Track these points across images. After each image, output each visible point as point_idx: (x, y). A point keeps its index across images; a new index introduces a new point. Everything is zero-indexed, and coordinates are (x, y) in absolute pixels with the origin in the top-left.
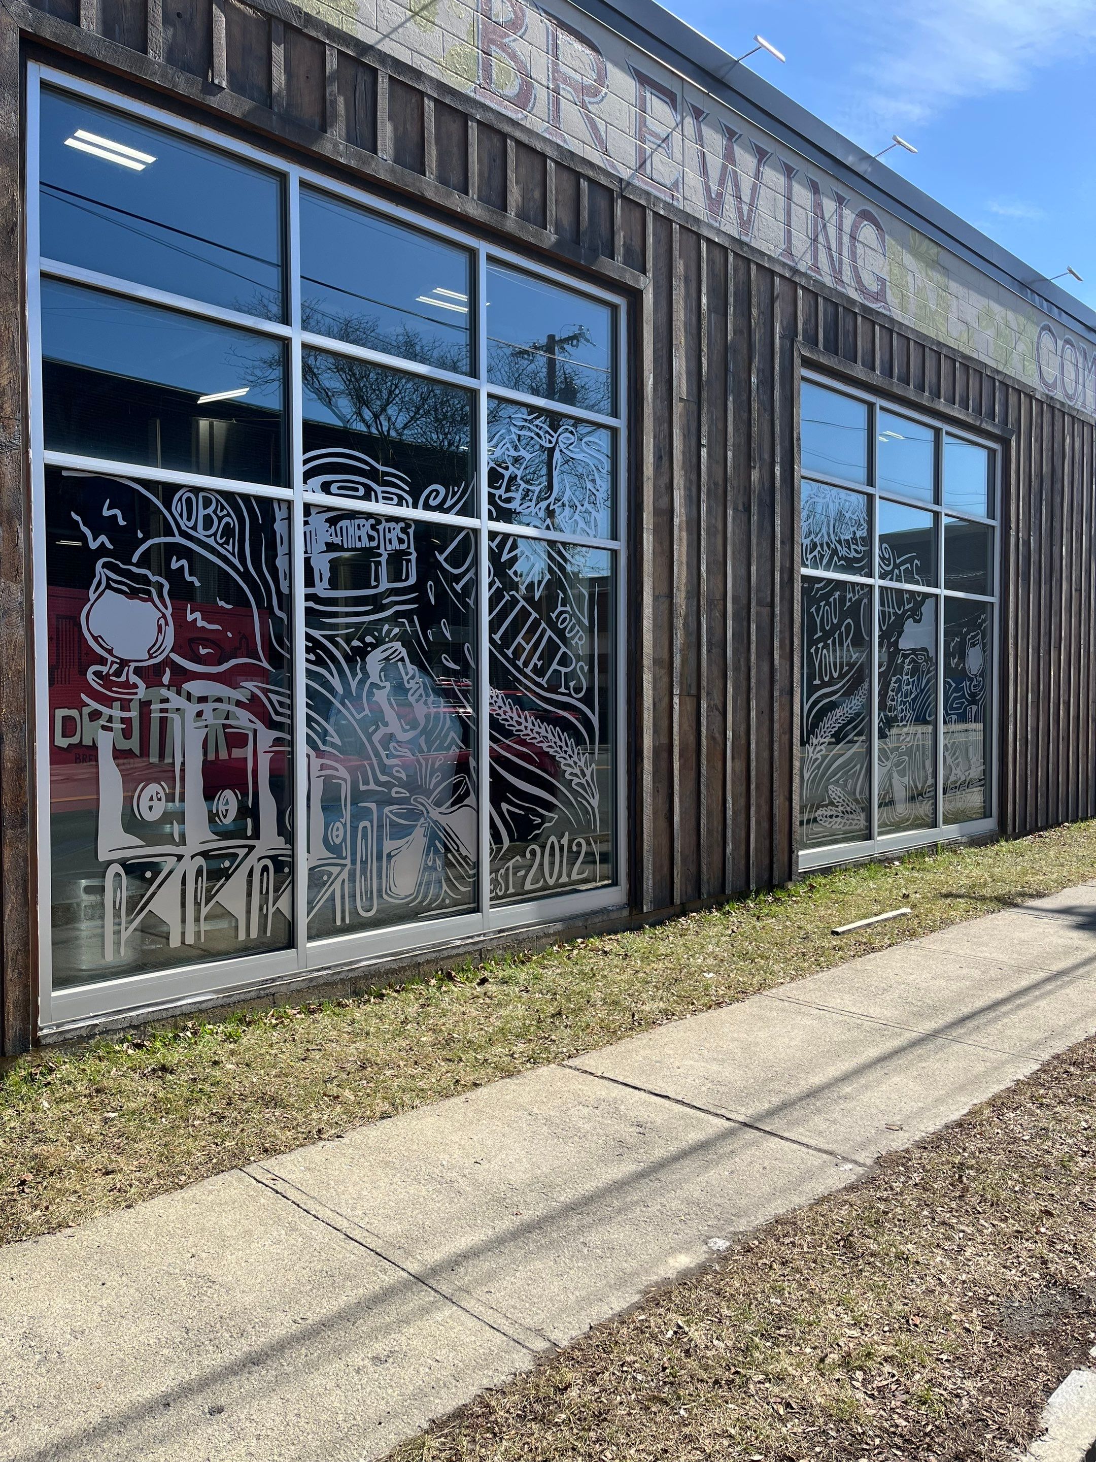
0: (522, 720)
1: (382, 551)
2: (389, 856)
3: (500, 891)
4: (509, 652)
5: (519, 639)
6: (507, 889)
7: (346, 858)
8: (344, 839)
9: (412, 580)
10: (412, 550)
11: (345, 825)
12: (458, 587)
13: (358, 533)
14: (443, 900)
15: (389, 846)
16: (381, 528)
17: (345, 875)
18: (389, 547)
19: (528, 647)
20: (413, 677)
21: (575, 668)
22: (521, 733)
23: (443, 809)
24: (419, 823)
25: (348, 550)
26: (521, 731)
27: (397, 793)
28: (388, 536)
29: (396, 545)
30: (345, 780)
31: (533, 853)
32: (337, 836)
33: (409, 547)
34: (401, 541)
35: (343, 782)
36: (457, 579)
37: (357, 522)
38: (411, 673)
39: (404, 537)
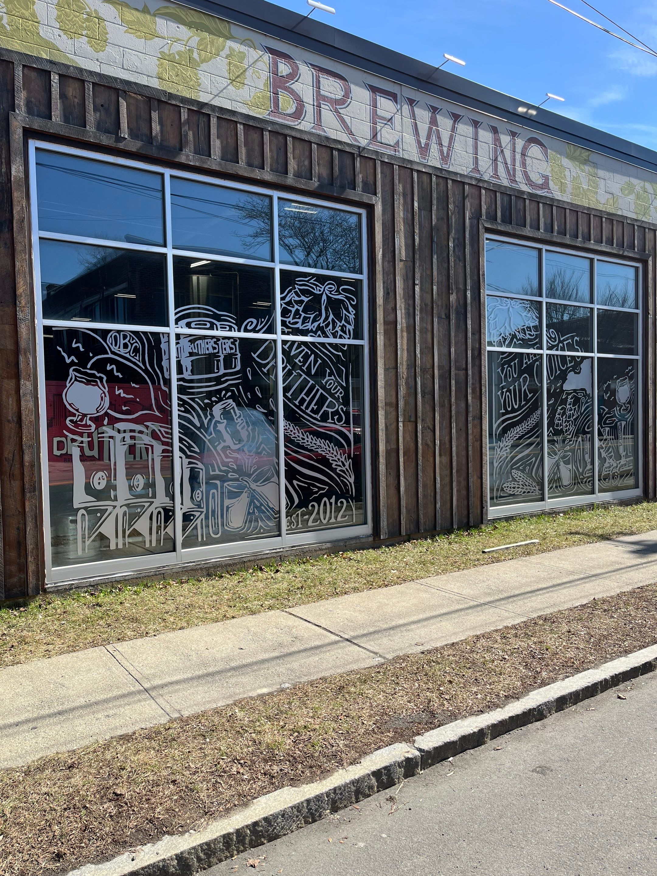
0: (305, 437)
1: (220, 354)
2: (228, 508)
3: (293, 525)
4: (297, 403)
5: (303, 395)
6: (298, 525)
7: (203, 508)
8: (202, 499)
9: (238, 368)
10: (238, 352)
11: (202, 492)
12: (265, 370)
13: (207, 346)
14: (260, 530)
15: (227, 502)
16: (219, 343)
17: (203, 516)
18: (224, 352)
19: (308, 399)
20: (240, 417)
21: (338, 409)
22: (305, 444)
23: (258, 484)
24: (245, 491)
25: (201, 355)
26: (305, 443)
27: (231, 475)
28: (224, 346)
29: (228, 351)
30: (202, 469)
31: (313, 506)
32: (198, 497)
33: (236, 351)
34: (231, 349)
35: (201, 471)
36: (265, 365)
37: (206, 341)
38: (238, 415)
39: (233, 346)
